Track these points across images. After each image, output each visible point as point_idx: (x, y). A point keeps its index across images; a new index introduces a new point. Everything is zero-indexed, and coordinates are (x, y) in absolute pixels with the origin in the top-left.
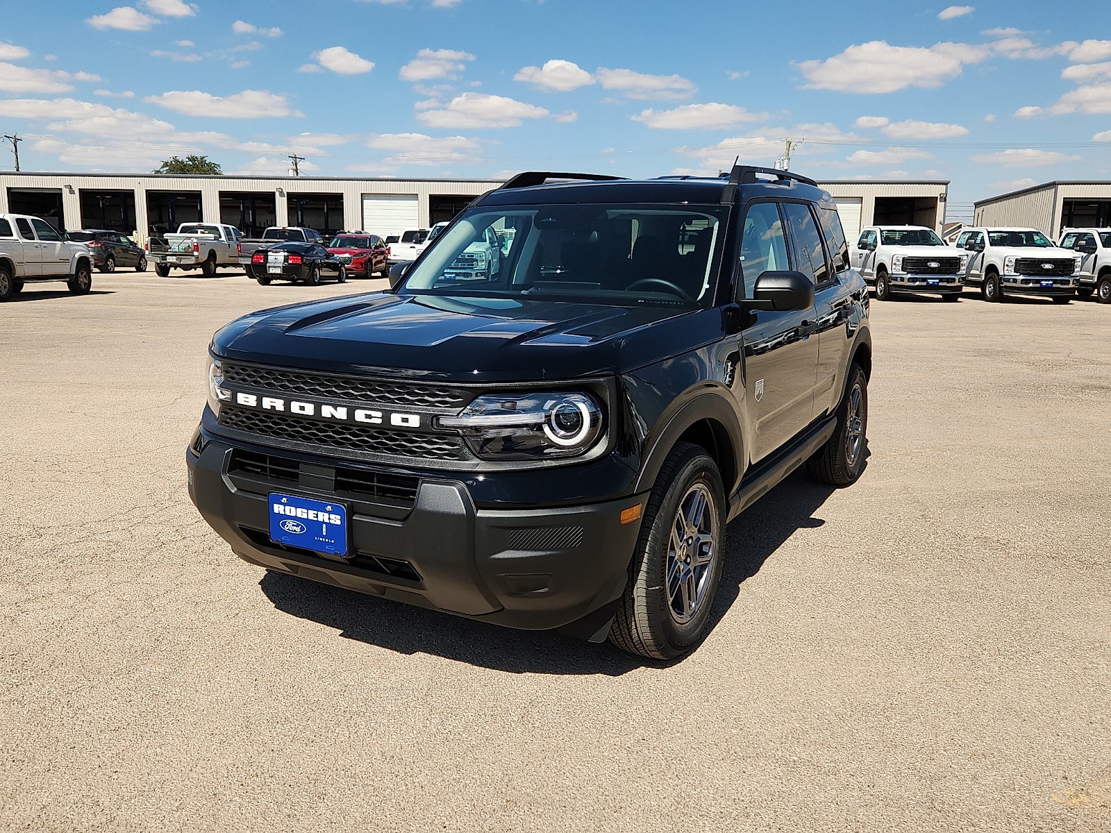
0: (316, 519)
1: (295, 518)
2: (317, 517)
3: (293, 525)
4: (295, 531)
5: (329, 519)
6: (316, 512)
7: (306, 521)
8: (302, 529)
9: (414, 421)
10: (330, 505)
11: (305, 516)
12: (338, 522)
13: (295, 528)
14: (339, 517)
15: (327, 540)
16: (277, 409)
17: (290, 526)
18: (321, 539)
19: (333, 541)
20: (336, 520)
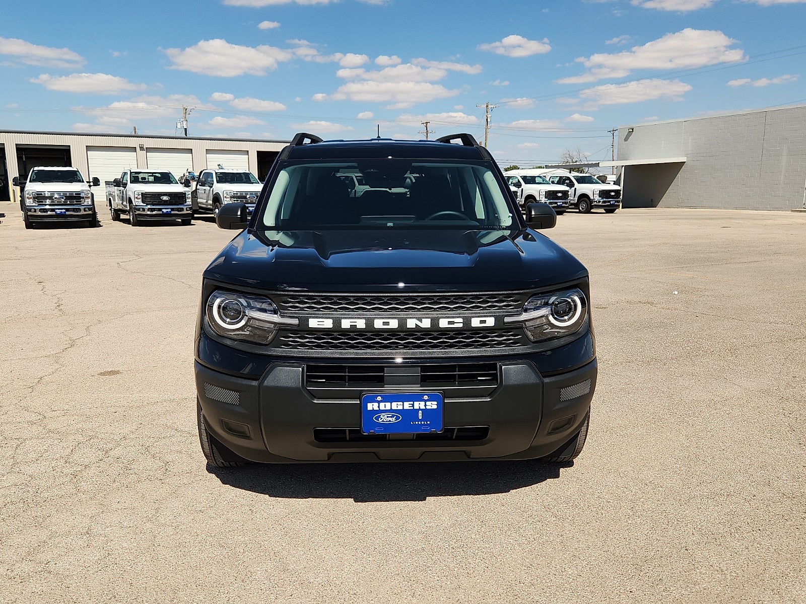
0: (412, 408)
1: (391, 411)
2: (413, 406)
3: (388, 417)
4: (390, 421)
5: (425, 405)
6: (412, 403)
7: (402, 411)
8: (397, 418)
9: (490, 322)
10: (426, 395)
11: (400, 407)
12: (435, 407)
13: (389, 419)
14: (436, 403)
15: (423, 423)
16: (358, 327)
17: (384, 418)
18: (417, 423)
19: (428, 422)
20: (432, 405)
